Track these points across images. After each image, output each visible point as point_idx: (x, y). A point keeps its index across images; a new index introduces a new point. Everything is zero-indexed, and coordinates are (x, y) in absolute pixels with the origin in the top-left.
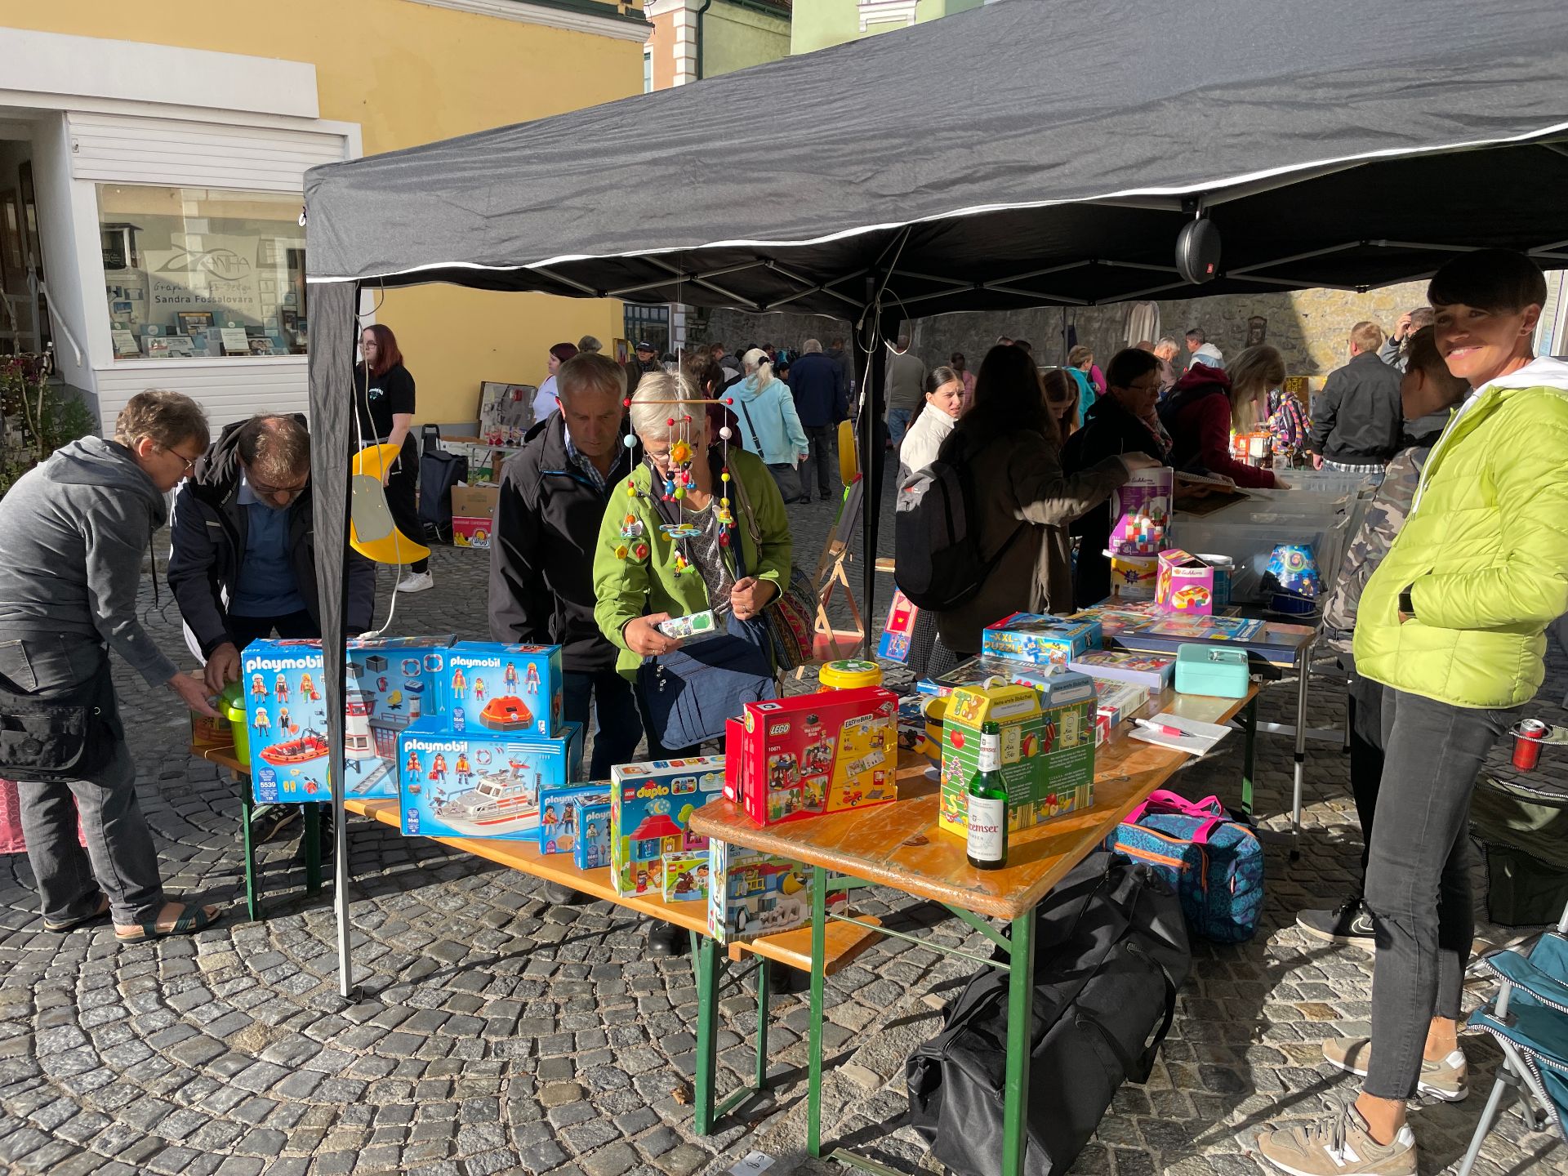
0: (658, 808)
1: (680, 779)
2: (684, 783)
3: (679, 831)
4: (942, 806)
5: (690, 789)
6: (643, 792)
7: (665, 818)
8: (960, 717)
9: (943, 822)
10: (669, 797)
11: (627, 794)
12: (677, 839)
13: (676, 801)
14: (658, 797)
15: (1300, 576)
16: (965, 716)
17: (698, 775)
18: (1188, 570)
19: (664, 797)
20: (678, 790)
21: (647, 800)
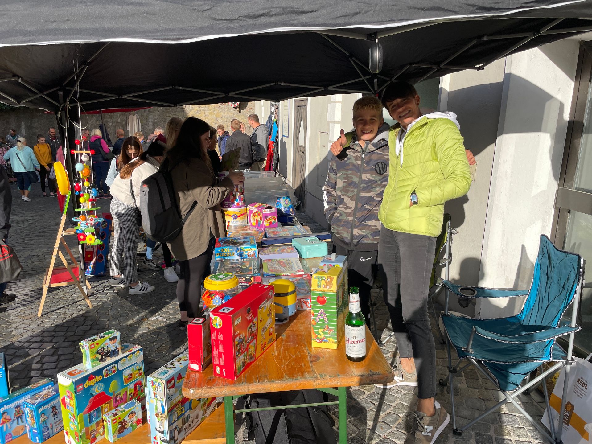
0: (97, 390)
1: (107, 368)
2: (110, 369)
3: (110, 398)
4: (313, 336)
5: (114, 371)
6: (88, 384)
7: (102, 394)
8: (322, 289)
9: (314, 344)
10: (103, 381)
11: (79, 388)
12: (110, 403)
13: (106, 382)
14: (97, 383)
15: (289, 208)
16: (325, 287)
17: (117, 362)
18: (268, 210)
19: (100, 382)
20: (107, 375)
21: (91, 387)
